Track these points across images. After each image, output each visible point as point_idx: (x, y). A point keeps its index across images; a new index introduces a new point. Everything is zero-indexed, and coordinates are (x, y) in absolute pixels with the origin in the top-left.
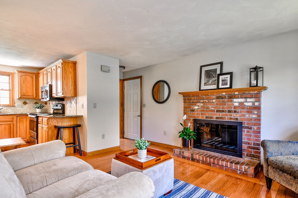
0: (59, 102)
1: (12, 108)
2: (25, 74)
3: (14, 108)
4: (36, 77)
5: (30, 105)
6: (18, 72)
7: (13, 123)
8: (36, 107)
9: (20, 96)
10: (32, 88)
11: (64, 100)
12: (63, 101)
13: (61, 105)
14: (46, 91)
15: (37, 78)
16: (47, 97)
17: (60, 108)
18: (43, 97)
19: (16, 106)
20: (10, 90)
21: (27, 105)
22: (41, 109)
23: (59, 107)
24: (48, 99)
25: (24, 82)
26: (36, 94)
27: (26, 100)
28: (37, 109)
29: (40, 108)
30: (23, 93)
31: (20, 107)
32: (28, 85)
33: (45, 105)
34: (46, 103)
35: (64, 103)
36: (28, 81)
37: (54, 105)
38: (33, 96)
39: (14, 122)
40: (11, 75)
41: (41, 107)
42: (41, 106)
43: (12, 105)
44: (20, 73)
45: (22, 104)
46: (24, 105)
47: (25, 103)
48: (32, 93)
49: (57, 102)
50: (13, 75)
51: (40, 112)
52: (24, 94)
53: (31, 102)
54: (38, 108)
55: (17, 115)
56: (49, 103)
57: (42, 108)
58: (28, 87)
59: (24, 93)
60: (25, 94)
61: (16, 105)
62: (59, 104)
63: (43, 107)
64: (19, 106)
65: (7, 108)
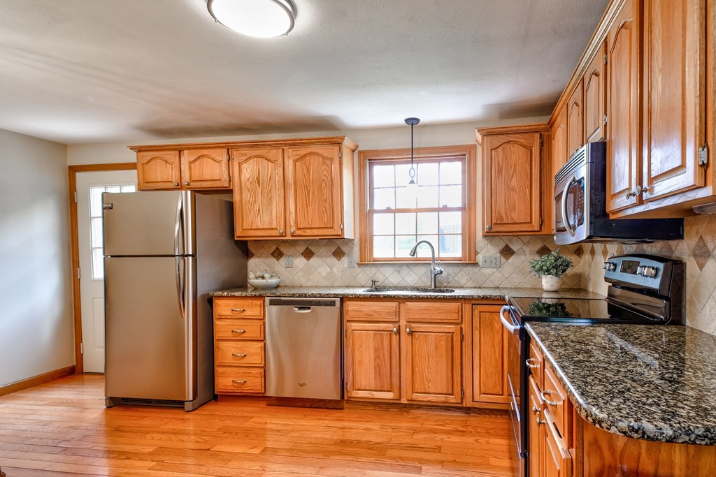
0: (645, 246)
1: (469, 269)
2: (506, 138)
3: (476, 269)
4: (542, 144)
5: (523, 257)
6: (483, 136)
7: (461, 328)
8: (541, 268)
9: (486, 227)
10: (528, 191)
11: (679, 236)
12: (673, 243)
13: (661, 266)
14: (576, 187)
15: (546, 146)
16: (581, 222)
17: (655, 284)
18: (561, 226)
19: (480, 263)
20: (463, 209)
21: (512, 259)
22: (556, 275)
23: (648, 277)
24: (583, 232)
25: (500, 171)
26: (541, 216)
27: (510, 241)
28: (543, 276)
29: (553, 271)
30: (497, 215)
31: (493, 265)
32: (514, 183)
33: (572, 258)
34: (578, 249)
35: (676, 255)
36: (515, 166)
37: (614, 261)
38: (531, 222)
39: (463, 326)
40: (466, 157)
41: (559, 268)
42: (559, 262)
43: (469, 260)
44: (489, 138)
45: (499, 255)
46: (503, 260)
47: (507, 252)
48: (529, 212)
49: (631, 248)
50: (472, 152)
51: (554, 288)
52: (501, 218)
53: (524, 247)
54: (548, 271)
55: (473, 302)
56: (593, 252)
57: (564, 271)
58: (513, 189)
59: (499, 213)
60: (504, 216)
61: (480, 259)
62: (643, 261)
63: (567, 266)
64: (488, 262)
65: (456, 269)
